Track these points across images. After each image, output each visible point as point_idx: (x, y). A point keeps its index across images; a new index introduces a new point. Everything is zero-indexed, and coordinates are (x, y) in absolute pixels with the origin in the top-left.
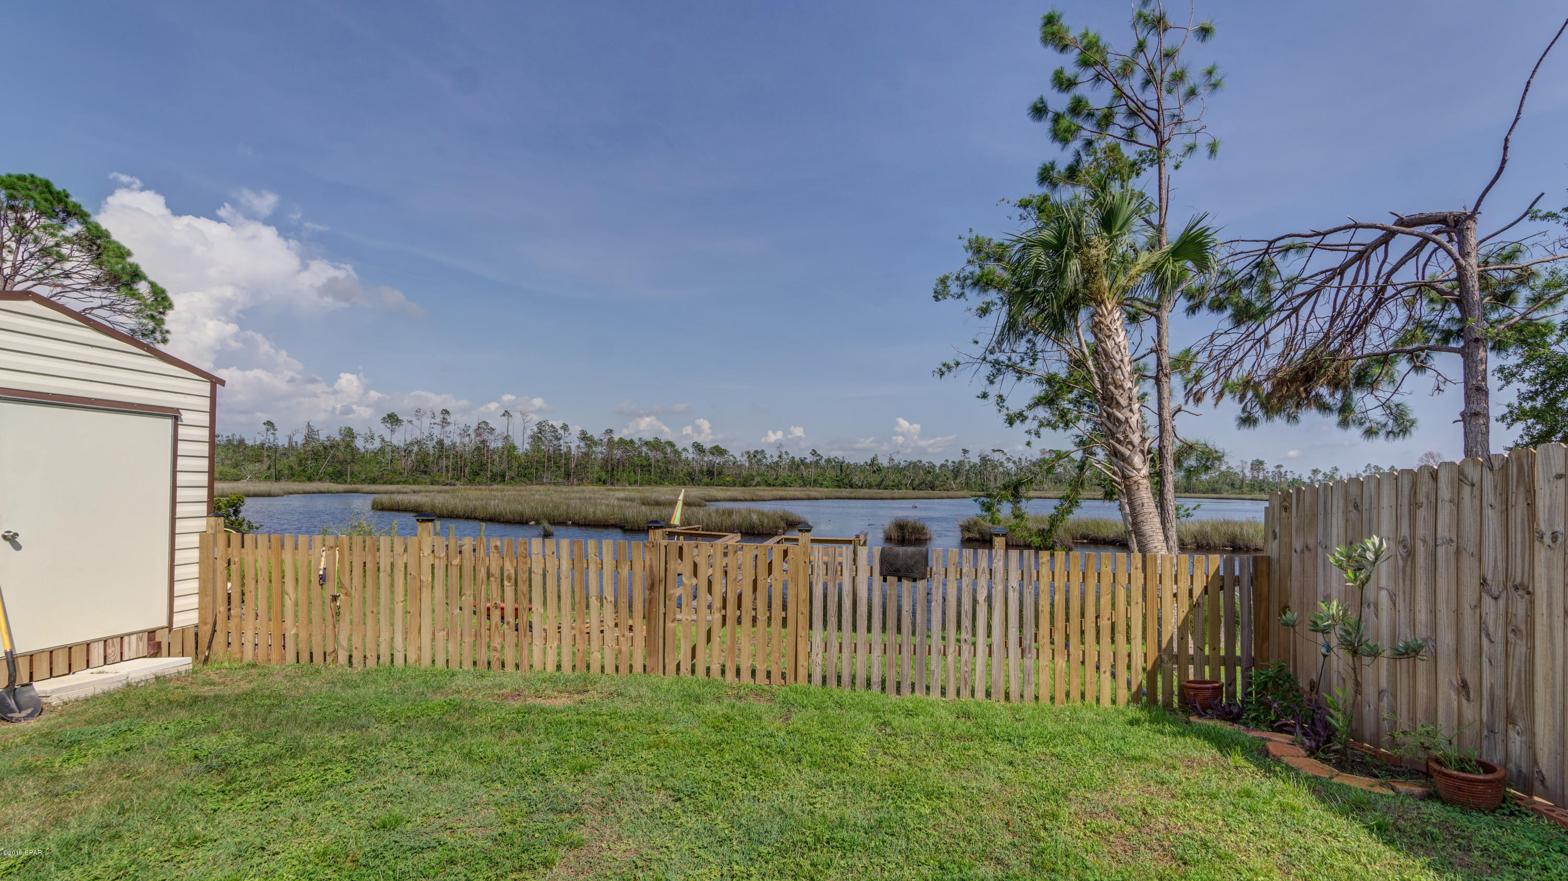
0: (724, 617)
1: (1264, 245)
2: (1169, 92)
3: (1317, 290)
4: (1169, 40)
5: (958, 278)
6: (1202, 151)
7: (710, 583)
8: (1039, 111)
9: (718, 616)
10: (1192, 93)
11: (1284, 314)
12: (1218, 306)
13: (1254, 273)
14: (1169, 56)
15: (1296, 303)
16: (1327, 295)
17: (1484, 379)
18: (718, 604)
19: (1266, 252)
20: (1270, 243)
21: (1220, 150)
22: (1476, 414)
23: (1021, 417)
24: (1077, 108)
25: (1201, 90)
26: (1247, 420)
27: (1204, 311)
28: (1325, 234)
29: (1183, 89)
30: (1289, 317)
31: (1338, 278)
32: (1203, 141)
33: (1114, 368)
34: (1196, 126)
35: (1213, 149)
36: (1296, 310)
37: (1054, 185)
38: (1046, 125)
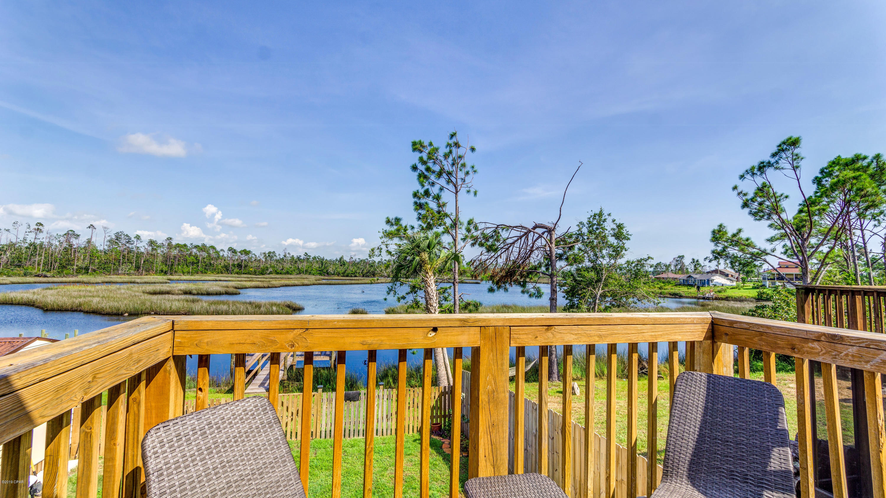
0: (292, 419)
1: (496, 226)
2: (461, 170)
3: (514, 243)
4: (461, 152)
5: (378, 248)
6: (472, 194)
7: (287, 408)
8: (415, 168)
9: (290, 419)
10: (467, 173)
11: (504, 250)
12: (481, 245)
13: (494, 234)
14: (460, 157)
15: (507, 247)
16: (517, 245)
17: (556, 287)
18: (290, 415)
19: (497, 228)
20: (498, 226)
21: (478, 193)
22: (553, 299)
23: (404, 298)
24: (428, 169)
25: (470, 172)
26: (491, 290)
27: (477, 246)
28: (514, 227)
29: (464, 170)
30: (505, 251)
31: (520, 240)
32: (472, 190)
33: (430, 299)
34: (469, 185)
35: (475, 194)
36: (508, 249)
37: (420, 198)
38: (416, 174)
